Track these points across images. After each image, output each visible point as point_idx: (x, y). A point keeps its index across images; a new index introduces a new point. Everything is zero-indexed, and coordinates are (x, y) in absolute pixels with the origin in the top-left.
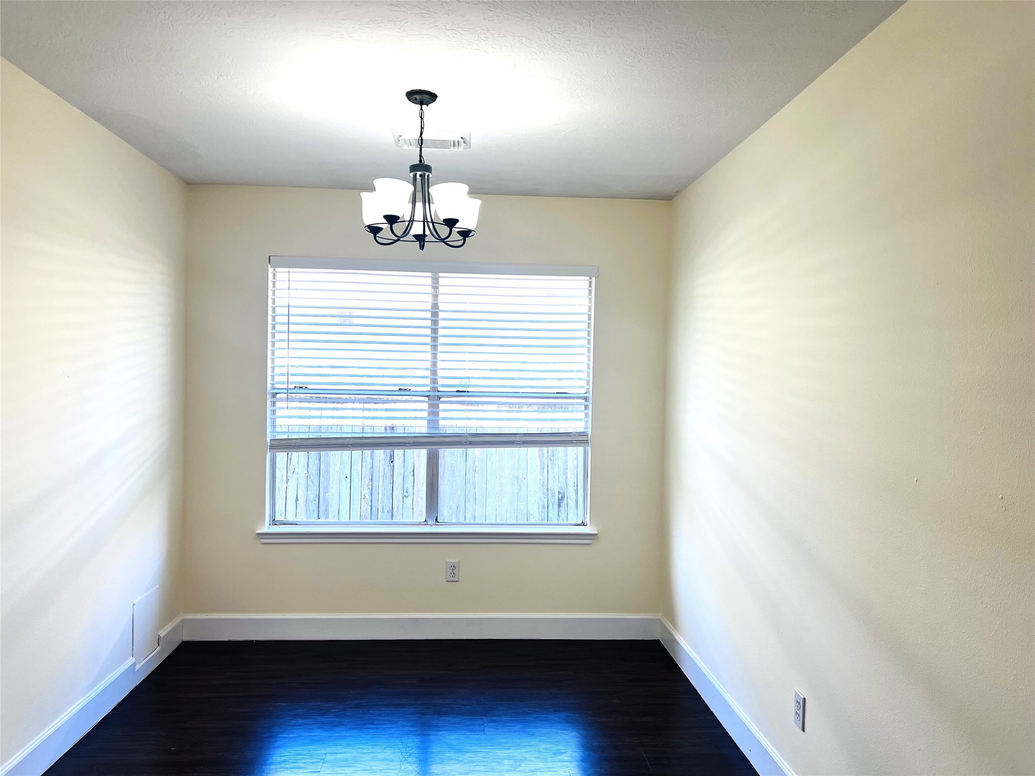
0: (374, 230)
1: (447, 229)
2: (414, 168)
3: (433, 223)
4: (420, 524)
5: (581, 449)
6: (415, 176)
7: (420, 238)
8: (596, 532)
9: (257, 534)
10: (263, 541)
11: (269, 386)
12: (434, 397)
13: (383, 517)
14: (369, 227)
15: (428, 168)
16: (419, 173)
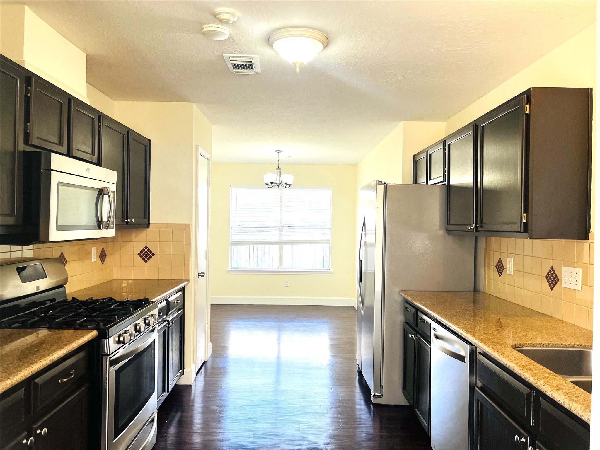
0: (267, 185)
1: (285, 185)
2: (277, 169)
3: (282, 184)
4: (277, 269)
5: (328, 245)
6: (277, 171)
7: (278, 185)
8: (333, 271)
9: (227, 271)
10: (229, 273)
11: (230, 225)
12: (281, 229)
13: (267, 266)
14: (266, 184)
15: (280, 169)
16: (278, 171)
